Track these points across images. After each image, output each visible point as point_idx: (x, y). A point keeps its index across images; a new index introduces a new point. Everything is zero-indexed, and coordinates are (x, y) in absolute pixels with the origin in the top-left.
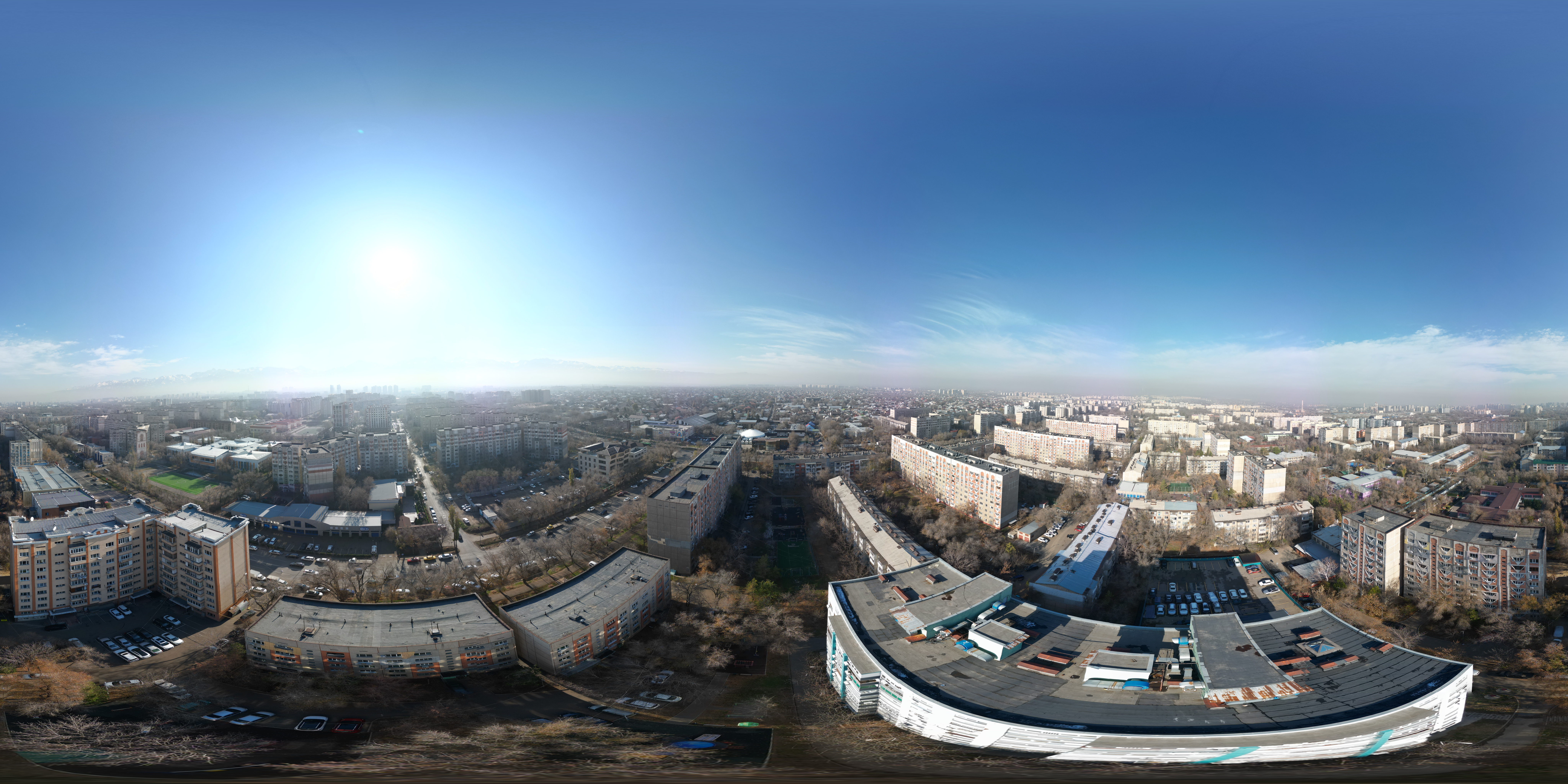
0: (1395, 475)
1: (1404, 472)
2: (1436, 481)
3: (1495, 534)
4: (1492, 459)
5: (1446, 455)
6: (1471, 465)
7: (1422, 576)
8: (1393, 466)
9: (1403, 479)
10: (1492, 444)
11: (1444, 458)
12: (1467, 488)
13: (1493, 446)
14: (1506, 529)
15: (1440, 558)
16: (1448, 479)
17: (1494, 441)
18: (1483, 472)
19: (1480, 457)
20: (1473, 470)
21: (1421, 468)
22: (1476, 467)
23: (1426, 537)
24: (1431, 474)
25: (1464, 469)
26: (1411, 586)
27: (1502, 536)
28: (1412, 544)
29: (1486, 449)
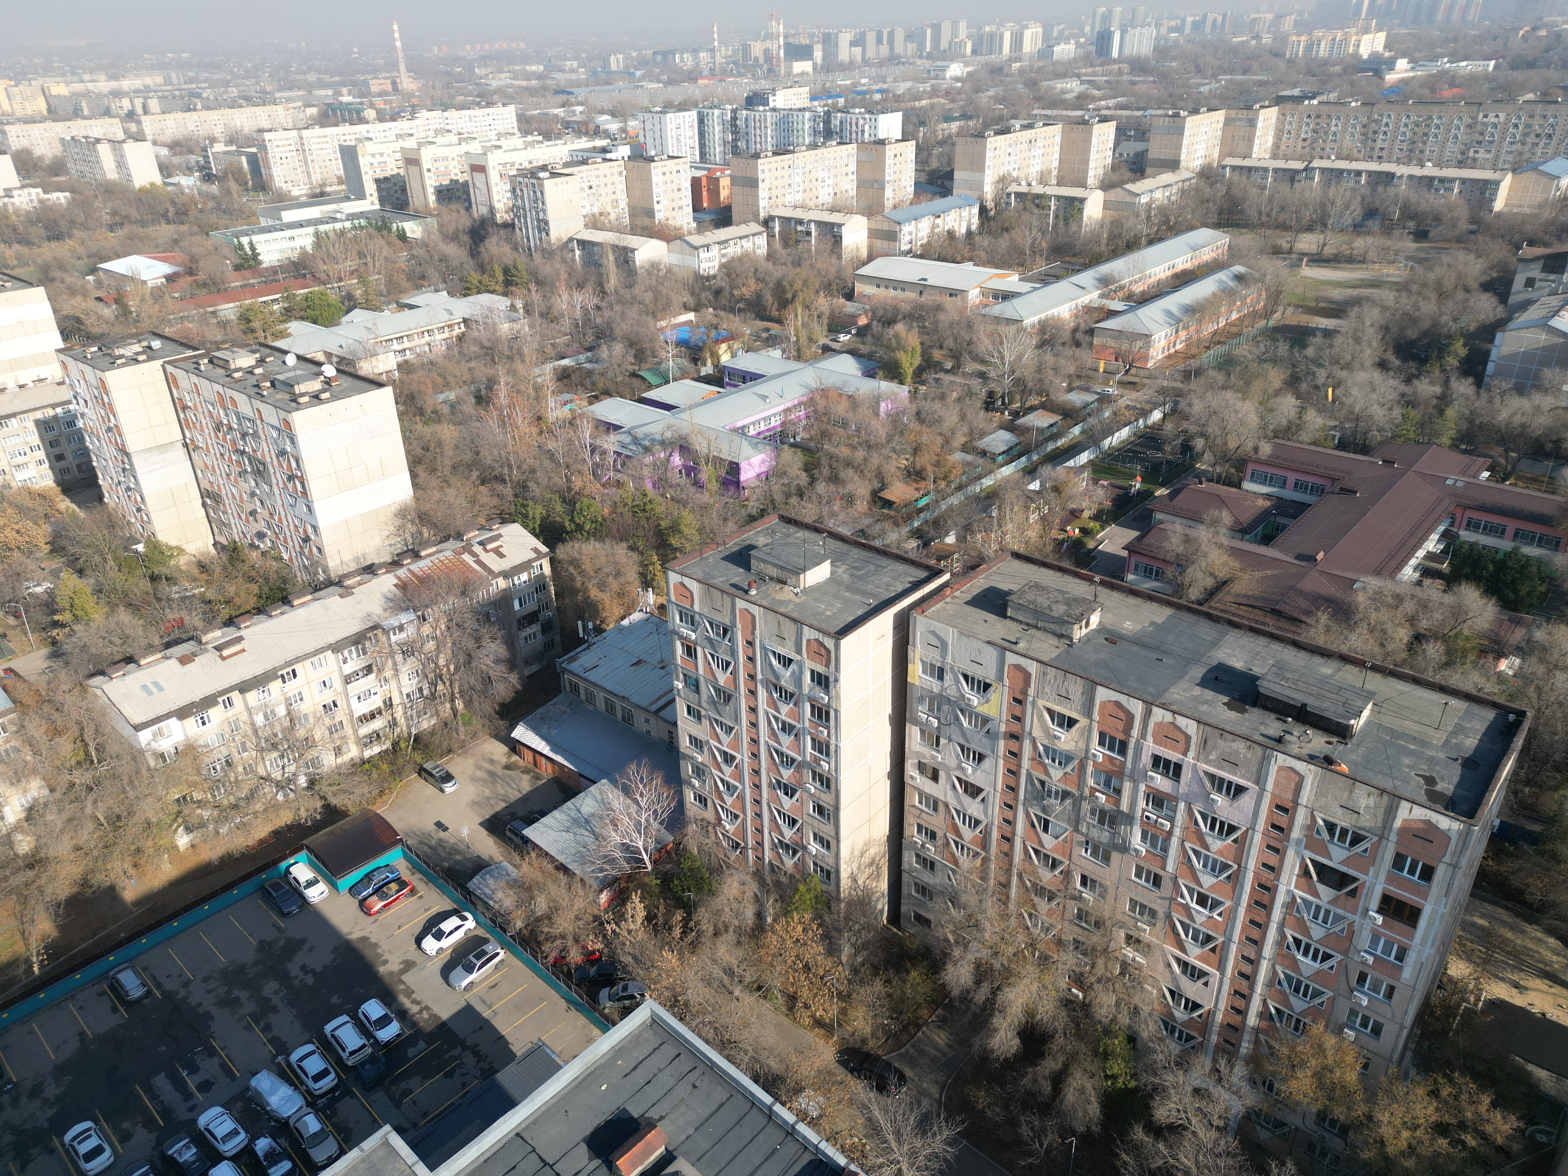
0: (870, 374)
1: (909, 363)
2: (1048, 406)
3: (1270, 686)
4: (1337, 310)
5: (1105, 281)
6: (1218, 338)
7: (967, 833)
8: (862, 332)
9: (903, 391)
10: (1358, 228)
11: (1092, 297)
12: (1186, 448)
13: (1360, 243)
15: (1037, 758)
16: (1104, 399)
17: (1370, 213)
18: (1276, 376)
19: (1275, 297)
20: (1227, 364)
21: (984, 344)
22: (1243, 350)
23: (990, 656)
24: (1028, 373)
25: (1186, 355)
26: (927, 878)
27: (1298, 698)
28: (935, 685)
29: (1318, 259)
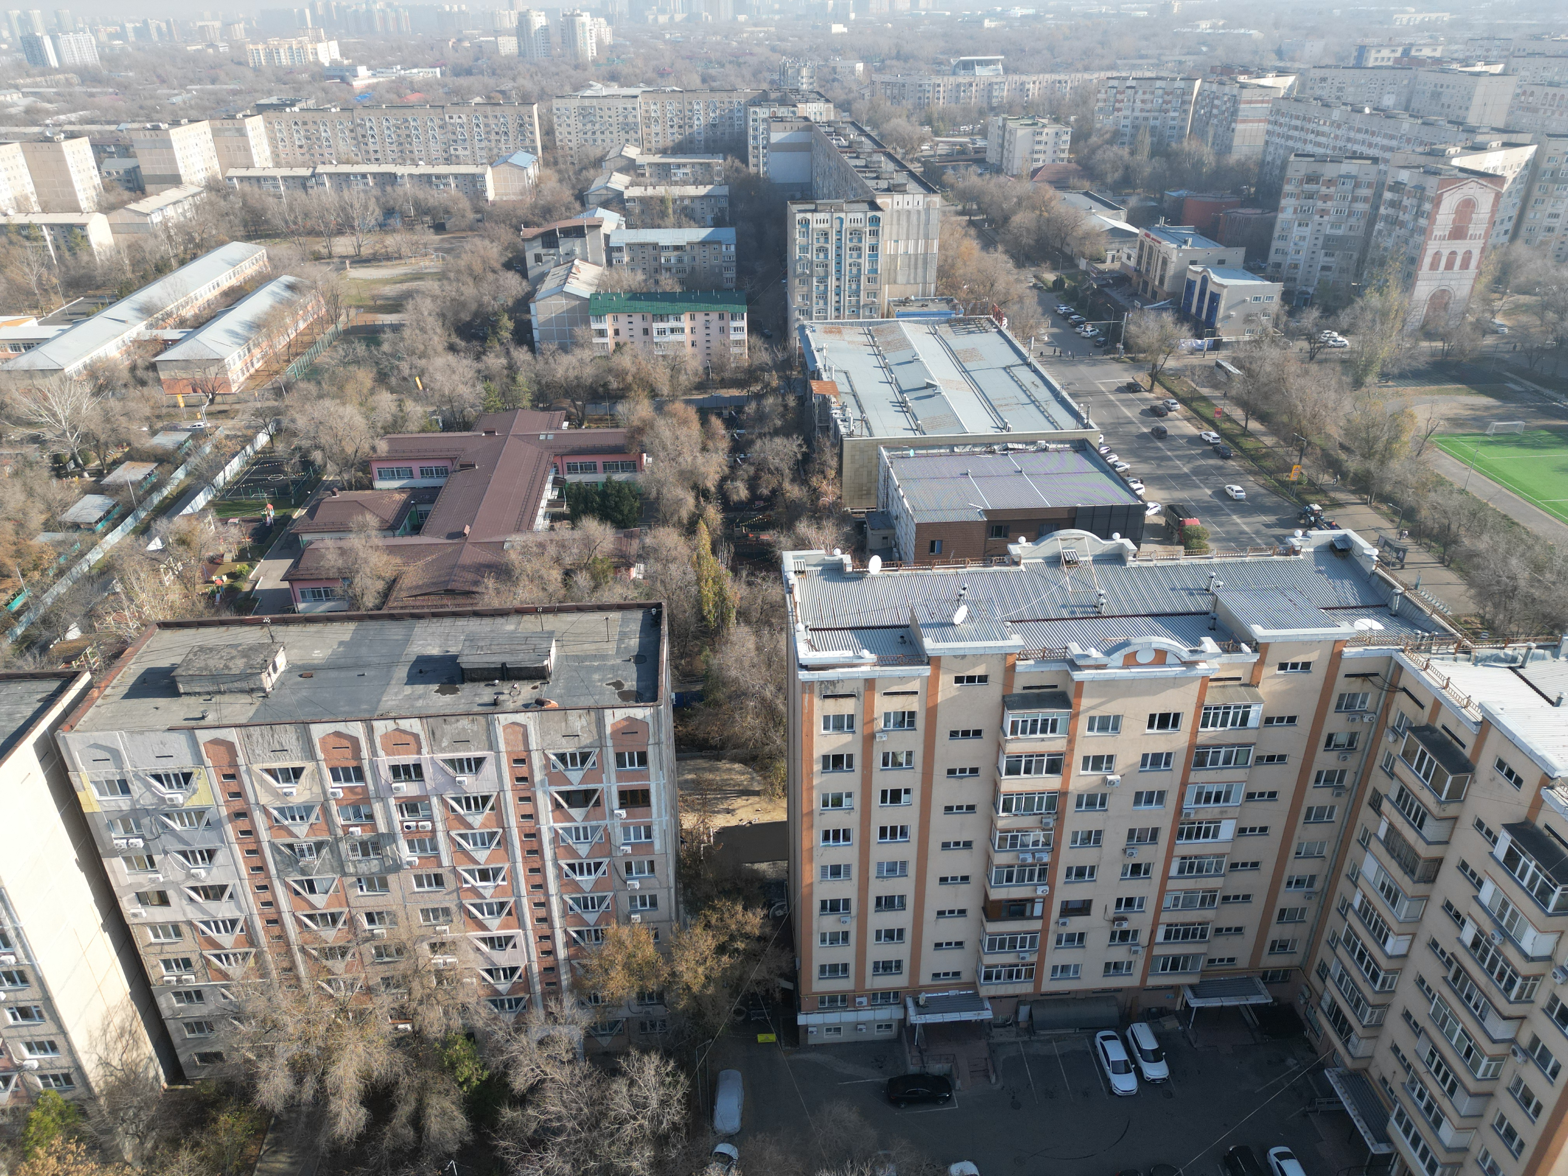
2: (135, 456)
3: (471, 659)
4: (395, 305)
5: (146, 311)
6: (294, 350)
7: (226, 940)
10: (383, 226)
11: (139, 329)
12: (306, 464)
13: (392, 241)
14: (509, 625)
15: (275, 825)
16: (198, 435)
17: (389, 212)
18: (365, 377)
19: (334, 300)
20: (313, 373)
22: (324, 358)
23: (178, 744)
24: (96, 426)
25: (269, 373)
26: (198, 1011)
27: (495, 660)
28: (123, 803)
29: (359, 261)
